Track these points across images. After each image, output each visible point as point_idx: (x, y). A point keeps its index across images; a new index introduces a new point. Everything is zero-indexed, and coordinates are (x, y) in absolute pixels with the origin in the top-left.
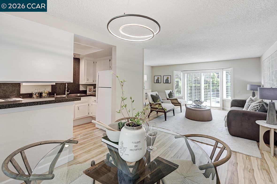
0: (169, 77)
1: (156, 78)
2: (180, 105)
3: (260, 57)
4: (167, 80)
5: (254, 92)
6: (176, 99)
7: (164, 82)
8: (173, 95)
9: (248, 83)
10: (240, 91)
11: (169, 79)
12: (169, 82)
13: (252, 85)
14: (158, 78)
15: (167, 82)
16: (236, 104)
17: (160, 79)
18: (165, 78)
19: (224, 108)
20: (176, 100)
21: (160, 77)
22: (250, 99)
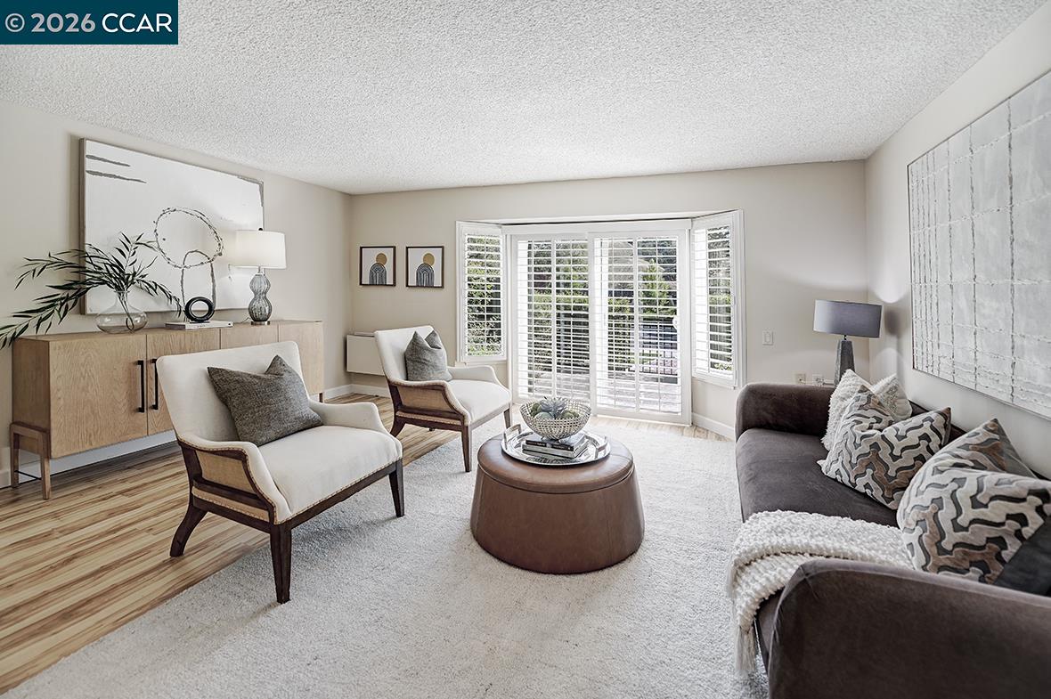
0: (437, 253)
1: (370, 259)
2: (458, 423)
3: (865, 156)
4: (425, 269)
5: (850, 343)
6: (441, 389)
7: (412, 282)
8: (428, 357)
9: (821, 293)
10: (772, 336)
11: (436, 268)
12: (437, 282)
13: (840, 306)
14: (382, 258)
15: (425, 280)
16: (765, 409)
17: (388, 267)
18: (416, 259)
19: (699, 417)
20: (440, 395)
21: (389, 253)
22: (864, 396)
